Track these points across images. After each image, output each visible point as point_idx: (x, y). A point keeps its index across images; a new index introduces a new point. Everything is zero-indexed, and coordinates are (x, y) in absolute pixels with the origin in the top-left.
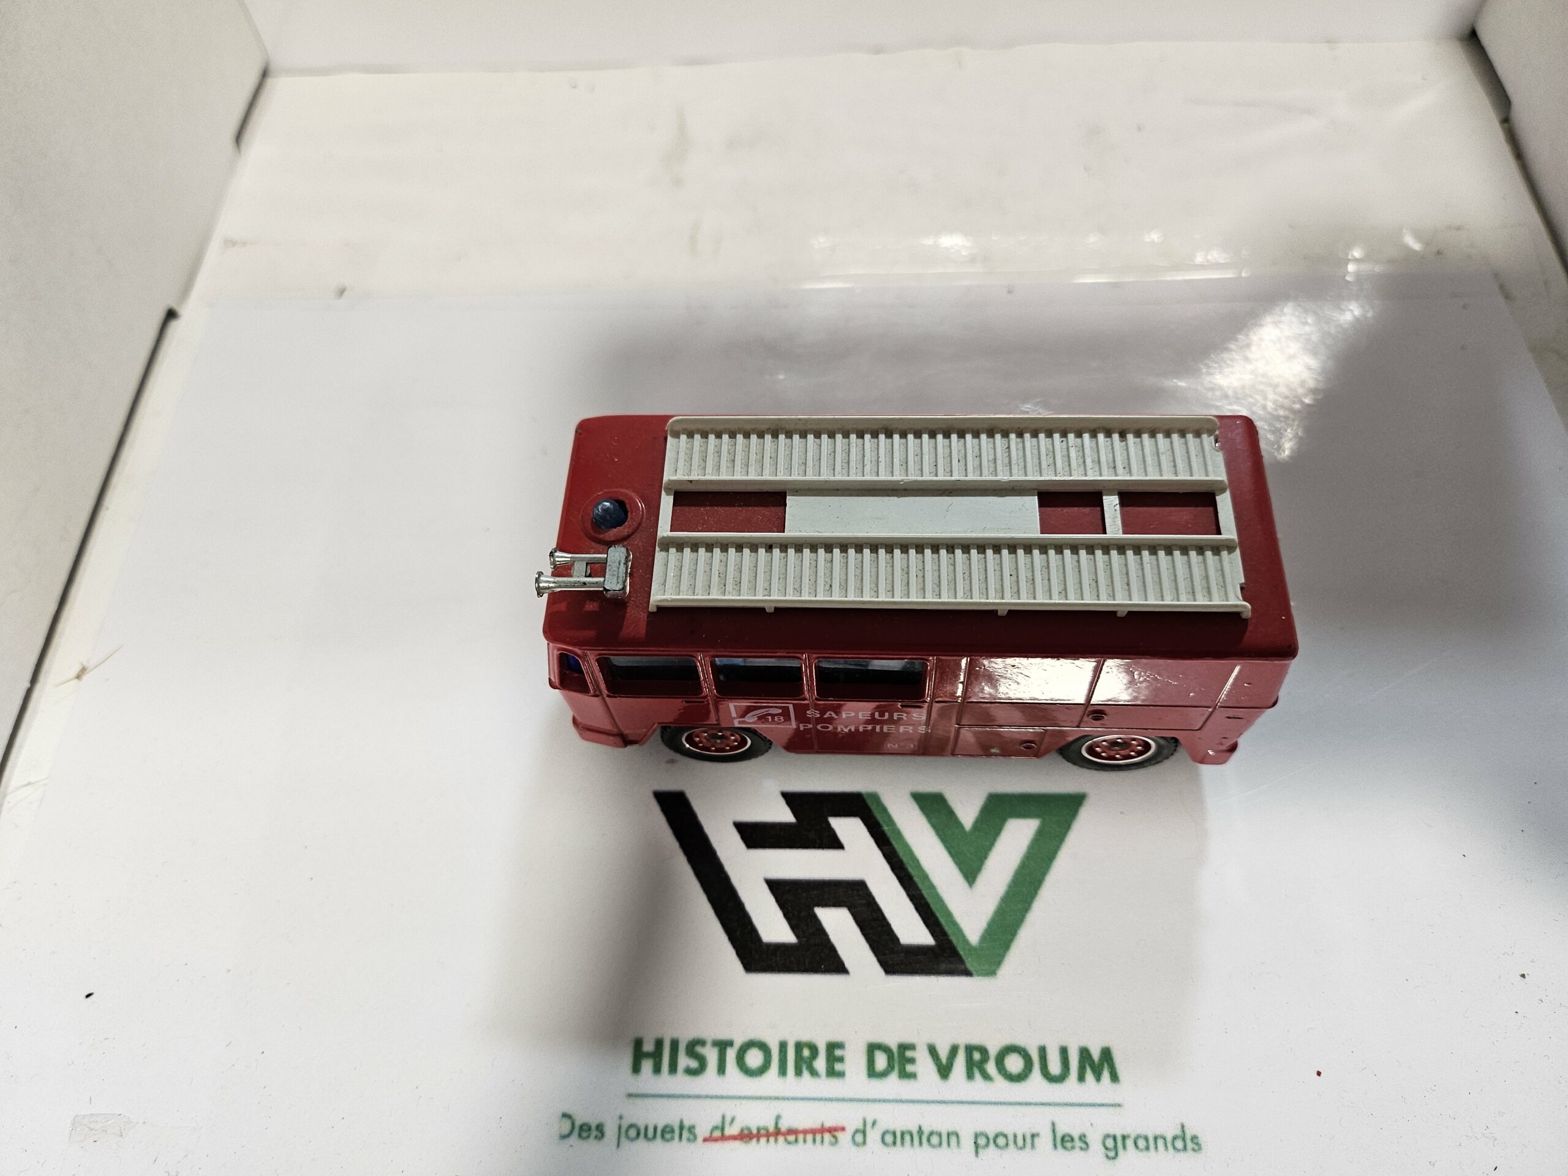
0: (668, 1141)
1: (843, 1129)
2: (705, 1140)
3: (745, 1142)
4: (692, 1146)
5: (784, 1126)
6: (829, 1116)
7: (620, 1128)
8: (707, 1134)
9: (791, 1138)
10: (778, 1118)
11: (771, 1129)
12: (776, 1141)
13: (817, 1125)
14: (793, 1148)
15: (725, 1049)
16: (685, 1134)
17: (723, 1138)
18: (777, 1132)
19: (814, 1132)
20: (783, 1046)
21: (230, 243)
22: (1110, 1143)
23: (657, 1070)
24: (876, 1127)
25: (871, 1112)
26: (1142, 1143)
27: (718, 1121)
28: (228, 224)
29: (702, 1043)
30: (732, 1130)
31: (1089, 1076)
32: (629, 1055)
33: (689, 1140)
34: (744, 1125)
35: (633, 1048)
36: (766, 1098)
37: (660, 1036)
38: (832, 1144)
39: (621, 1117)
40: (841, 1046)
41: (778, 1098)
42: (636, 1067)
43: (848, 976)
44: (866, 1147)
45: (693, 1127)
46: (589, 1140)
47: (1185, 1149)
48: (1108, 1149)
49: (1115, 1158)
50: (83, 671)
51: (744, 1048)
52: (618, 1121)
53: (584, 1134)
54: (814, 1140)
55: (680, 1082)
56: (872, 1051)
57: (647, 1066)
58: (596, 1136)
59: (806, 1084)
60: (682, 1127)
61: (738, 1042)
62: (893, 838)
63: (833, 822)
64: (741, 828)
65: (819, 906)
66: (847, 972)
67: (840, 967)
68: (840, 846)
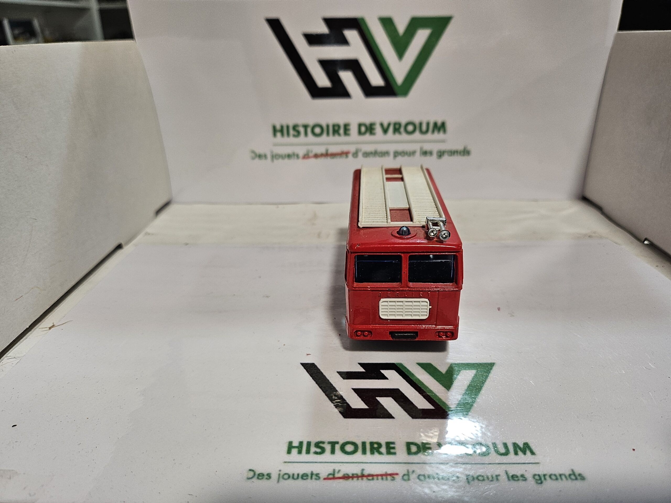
0: (305, 479)
1: (397, 474)
2: (325, 479)
3: (346, 480)
4: (318, 481)
5: (366, 473)
6: (390, 469)
7: (279, 475)
8: (326, 477)
9: (370, 478)
10: (363, 470)
11: (359, 474)
12: (362, 479)
13: (383, 472)
14: (371, 482)
15: (335, 445)
16: (314, 477)
17: (334, 478)
18: (363, 476)
19: (382, 475)
20: (364, 444)
21: (147, 234)
22: (537, 477)
23: (300, 452)
24: (414, 473)
25: (411, 468)
26: (554, 477)
27: (331, 471)
28: (149, 230)
29: (323, 443)
30: (340, 475)
31: (520, 453)
32: (286, 449)
33: (316, 479)
34: (345, 473)
35: (288, 446)
36: (356, 463)
37: (301, 440)
38: (392, 480)
39: (280, 471)
40: (393, 443)
41: (362, 463)
42: (289, 452)
43: (394, 419)
44: (410, 482)
45: (318, 474)
46: (262, 480)
47: (576, 479)
48: (536, 480)
49: (541, 483)
50: (53, 326)
51: (344, 444)
52: (279, 472)
53: (260, 478)
54: (382, 479)
55: (312, 457)
56: (409, 445)
57: (294, 451)
58: (267, 479)
59: (377, 457)
60: (312, 474)
61: (341, 442)
62: (410, 376)
63: (382, 371)
64: (340, 373)
65: (378, 397)
66: (393, 418)
67: (390, 416)
68: (386, 378)
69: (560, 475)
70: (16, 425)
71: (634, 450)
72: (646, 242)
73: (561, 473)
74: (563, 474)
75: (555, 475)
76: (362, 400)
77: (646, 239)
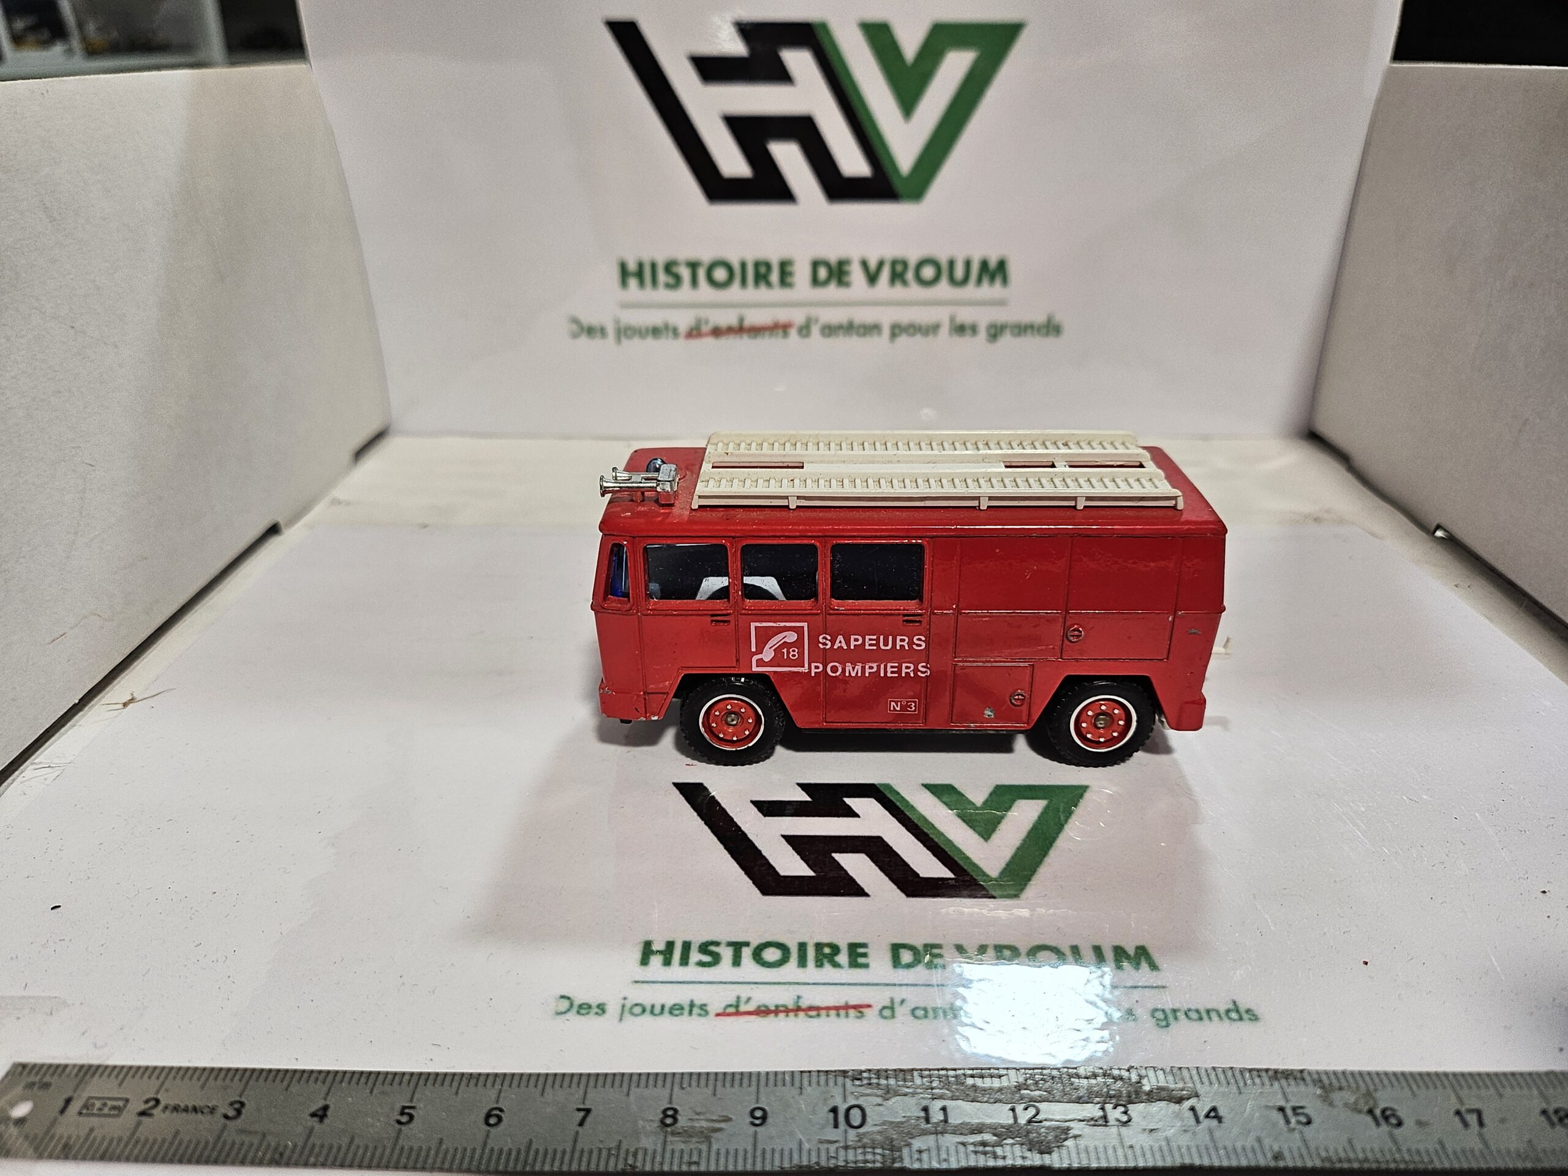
0: (676, 1016)
1: (869, 1006)
2: (718, 1015)
3: (762, 1017)
4: (703, 1020)
5: (804, 1003)
6: (855, 996)
7: (623, 1006)
8: (720, 1011)
9: (813, 1013)
10: (798, 998)
11: (791, 1006)
12: (796, 1015)
13: (842, 1003)
14: (815, 1021)
15: (741, 948)
16: (696, 1011)
17: (738, 1013)
18: (798, 1009)
19: (837, 1008)
20: (802, 947)
21: (336, 502)
22: (1160, 1015)
23: (667, 962)
24: (904, 1005)
26: (1193, 1015)
27: (733, 1001)
28: (338, 493)
29: (717, 944)
30: (751, 1007)
31: (1127, 965)
32: (637, 955)
33: (700, 1015)
34: (760, 1003)
35: (642, 949)
36: (784, 984)
37: (671, 939)
38: (858, 1017)
39: (625, 998)
40: (864, 945)
41: (798, 984)
42: (645, 961)
43: (868, 898)
44: (895, 1020)
45: (705, 1005)
46: (587, 1016)
47: (1241, 1019)
48: (1158, 1020)
49: (1167, 1026)
50: (132, 700)
51: (761, 947)
52: (623, 1001)
53: (583, 1011)
54: (838, 1015)
55: (692, 972)
56: (896, 949)
57: (656, 961)
58: (597, 1013)
59: (828, 973)
60: (692, 1005)
61: (755, 943)
62: (908, 811)
63: (848, 801)
64: (758, 804)
65: (836, 852)
66: (867, 895)
67: (860, 892)
68: (855, 815)
69: (1208, 1012)
70: (59, 907)
71: (1366, 963)
72: (1439, 534)
73: (1209, 1006)
74: (1214, 1010)
75: (1197, 1011)
76: (802, 858)
77: (1438, 527)
